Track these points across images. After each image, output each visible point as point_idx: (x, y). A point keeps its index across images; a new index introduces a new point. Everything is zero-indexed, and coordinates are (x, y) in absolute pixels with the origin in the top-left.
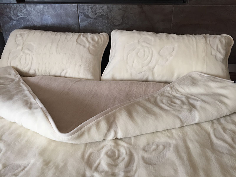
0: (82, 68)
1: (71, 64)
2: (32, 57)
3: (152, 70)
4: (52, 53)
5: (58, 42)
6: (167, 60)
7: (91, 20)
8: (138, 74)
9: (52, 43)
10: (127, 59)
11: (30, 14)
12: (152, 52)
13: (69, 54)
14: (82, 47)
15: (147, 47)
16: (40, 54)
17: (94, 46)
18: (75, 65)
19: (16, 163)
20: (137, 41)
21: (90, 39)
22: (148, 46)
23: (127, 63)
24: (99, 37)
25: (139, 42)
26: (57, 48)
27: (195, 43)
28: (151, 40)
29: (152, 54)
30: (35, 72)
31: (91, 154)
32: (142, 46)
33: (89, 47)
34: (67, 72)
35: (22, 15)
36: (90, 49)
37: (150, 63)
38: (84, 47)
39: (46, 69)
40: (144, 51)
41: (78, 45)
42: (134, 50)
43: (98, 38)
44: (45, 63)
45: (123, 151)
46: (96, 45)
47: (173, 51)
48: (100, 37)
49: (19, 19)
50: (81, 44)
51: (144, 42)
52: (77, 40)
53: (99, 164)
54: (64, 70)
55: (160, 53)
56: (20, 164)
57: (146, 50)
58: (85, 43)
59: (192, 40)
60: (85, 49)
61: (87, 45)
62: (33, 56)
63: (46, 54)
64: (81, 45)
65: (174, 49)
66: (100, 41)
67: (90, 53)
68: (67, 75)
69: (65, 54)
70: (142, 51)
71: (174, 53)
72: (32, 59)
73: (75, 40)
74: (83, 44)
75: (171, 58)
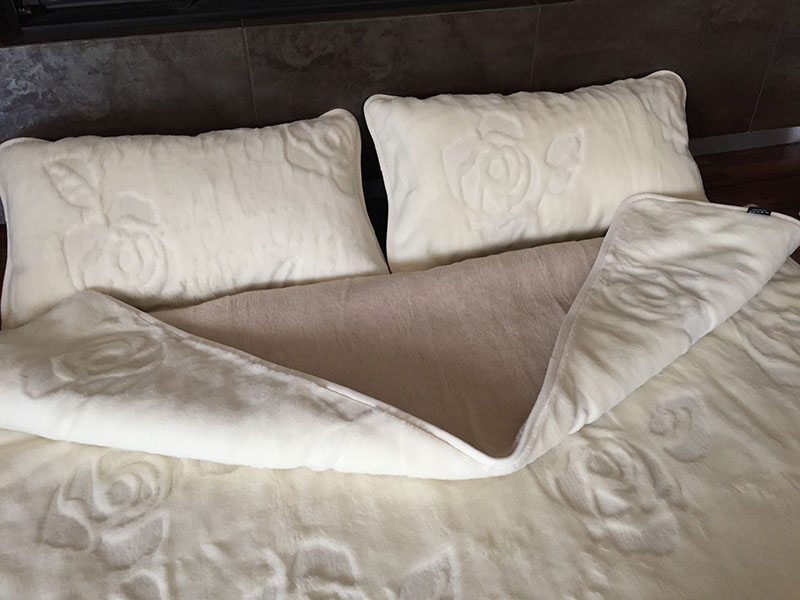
0: (339, 243)
1: (302, 239)
2: (161, 242)
3: (533, 210)
4: (230, 217)
5: (231, 176)
6: (570, 174)
7: (293, 74)
8: (501, 227)
9: (214, 186)
10: (461, 191)
11: (62, 79)
12: (528, 159)
13: (286, 210)
14: (311, 176)
15: (510, 147)
16: (187, 228)
17: (340, 165)
18: (316, 238)
19: (413, 571)
20: (474, 134)
21: (320, 146)
22: (511, 143)
23: (465, 203)
24: (341, 133)
25: (479, 133)
27: (622, 115)
28: (511, 123)
29: (529, 166)
30: (184, 288)
31: (557, 482)
32: (494, 146)
33: (331, 172)
34: (294, 265)
35: (25, 89)
36: (335, 178)
37: (526, 191)
38: (319, 175)
39: (221, 271)
40: (505, 162)
41: (300, 175)
42: (474, 163)
43: (337, 133)
44: (216, 255)
45: (617, 450)
46: (345, 161)
47: (579, 147)
48: (345, 133)
49: (14, 102)
50: (306, 167)
51: (496, 132)
52: (285, 156)
53: (596, 499)
54: (281, 263)
55: (548, 161)
56: (427, 569)
57: (508, 156)
58: (314, 160)
59: (613, 107)
60: (326, 183)
61: (324, 168)
62: (163, 239)
63: (208, 223)
64: (307, 171)
65: (579, 143)
66: (346, 141)
67: (343, 192)
68: (297, 276)
69: (273, 211)
70: (497, 161)
71: (582, 154)
72: (163, 247)
73: (282, 156)
74: (310, 167)
75: (577, 170)
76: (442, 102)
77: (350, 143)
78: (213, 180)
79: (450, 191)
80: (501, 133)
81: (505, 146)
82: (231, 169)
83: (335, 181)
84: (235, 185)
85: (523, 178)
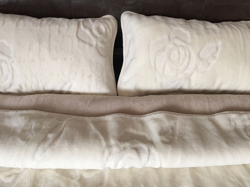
0: (94, 78)
1: (76, 75)
2: (11, 65)
3: (188, 78)
4: (45, 60)
5: (49, 40)
6: (209, 64)
8: (171, 83)
10: (155, 64)
12: (190, 53)
13: (71, 60)
14: (87, 46)
15: (182, 46)
16: (24, 61)
17: (103, 42)
18: (83, 75)
20: (167, 37)
21: (95, 31)
22: (183, 44)
23: (156, 69)
24: (106, 27)
25: (169, 37)
26: (50, 49)
27: (241, 39)
28: (186, 34)
29: (190, 57)
30: (21, 87)
32: (175, 45)
33: (97, 45)
34: (71, 85)
36: (98, 48)
37: (186, 69)
38: (91, 45)
39: (38, 83)
40: (179, 53)
41: (81, 44)
42: (164, 51)
43: (105, 27)
44: (36, 75)
46: (105, 40)
47: (217, 51)
48: (108, 26)
50: (85, 41)
51: (177, 38)
52: (77, 34)
54: (66, 84)
55: (200, 55)
57: (181, 50)
58: (90, 38)
59: (238, 34)
60: (93, 50)
61: (94, 42)
62: (13, 65)
63: (34, 61)
64: (85, 42)
65: (217, 49)
66: (108, 31)
67: (101, 55)
68: (73, 90)
69: (65, 59)
70: (175, 52)
71: (218, 55)
72: (13, 68)
73: (75, 34)
74: (87, 41)
75: (214, 62)
76: (155, 19)
77: (110, 31)
78: (40, 41)
79: (150, 62)
80: (180, 39)
81: (181, 45)
82: (50, 36)
84: (49, 45)
85: (186, 62)
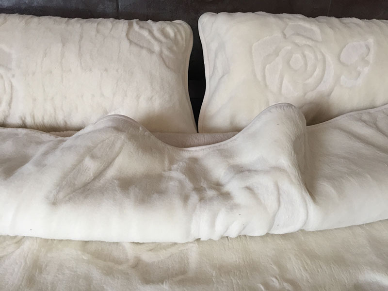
1: (126, 95)
2: (10, 81)
3: (326, 99)
4: (70, 70)
5: (80, 41)
6: (359, 74)
9: (64, 45)
10: (264, 77)
12: (323, 55)
13: (117, 71)
14: (144, 52)
15: (309, 46)
16: (34, 74)
17: (170, 49)
18: (138, 97)
20: (280, 35)
21: (157, 34)
22: (310, 43)
23: (266, 86)
24: (176, 30)
25: (285, 35)
26: (80, 55)
28: (312, 30)
29: (324, 61)
32: (296, 44)
33: (161, 53)
36: (164, 57)
37: (320, 82)
38: (151, 52)
39: (55, 112)
40: (304, 56)
41: (135, 49)
42: (278, 55)
44: (53, 98)
46: (175, 48)
47: (369, 53)
48: (179, 31)
50: (141, 45)
51: (298, 34)
52: (127, 35)
55: (341, 59)
57: (308, 52)
58: (150, 42)
60: (155, 58)
61: (156, 48)
62: (14, 81)
63: (51, 72)
64: (142, 47)
65: (369, 49)
66: (179, 37)
67: (168, 67)
69: (106, 70)
70: (298, 56)
71: (371, 57)
72: (12, 87)
73: (124, 34)
74: (145, 45)
75: (366, 70)
77: (182, 39)
78: (64, 42)
79: (255, 75)
80: (303, 36)
81: (305, 45)
82: (81, 37)
83: (163, 59)
84: (80, 47)
85: (318, 71)
